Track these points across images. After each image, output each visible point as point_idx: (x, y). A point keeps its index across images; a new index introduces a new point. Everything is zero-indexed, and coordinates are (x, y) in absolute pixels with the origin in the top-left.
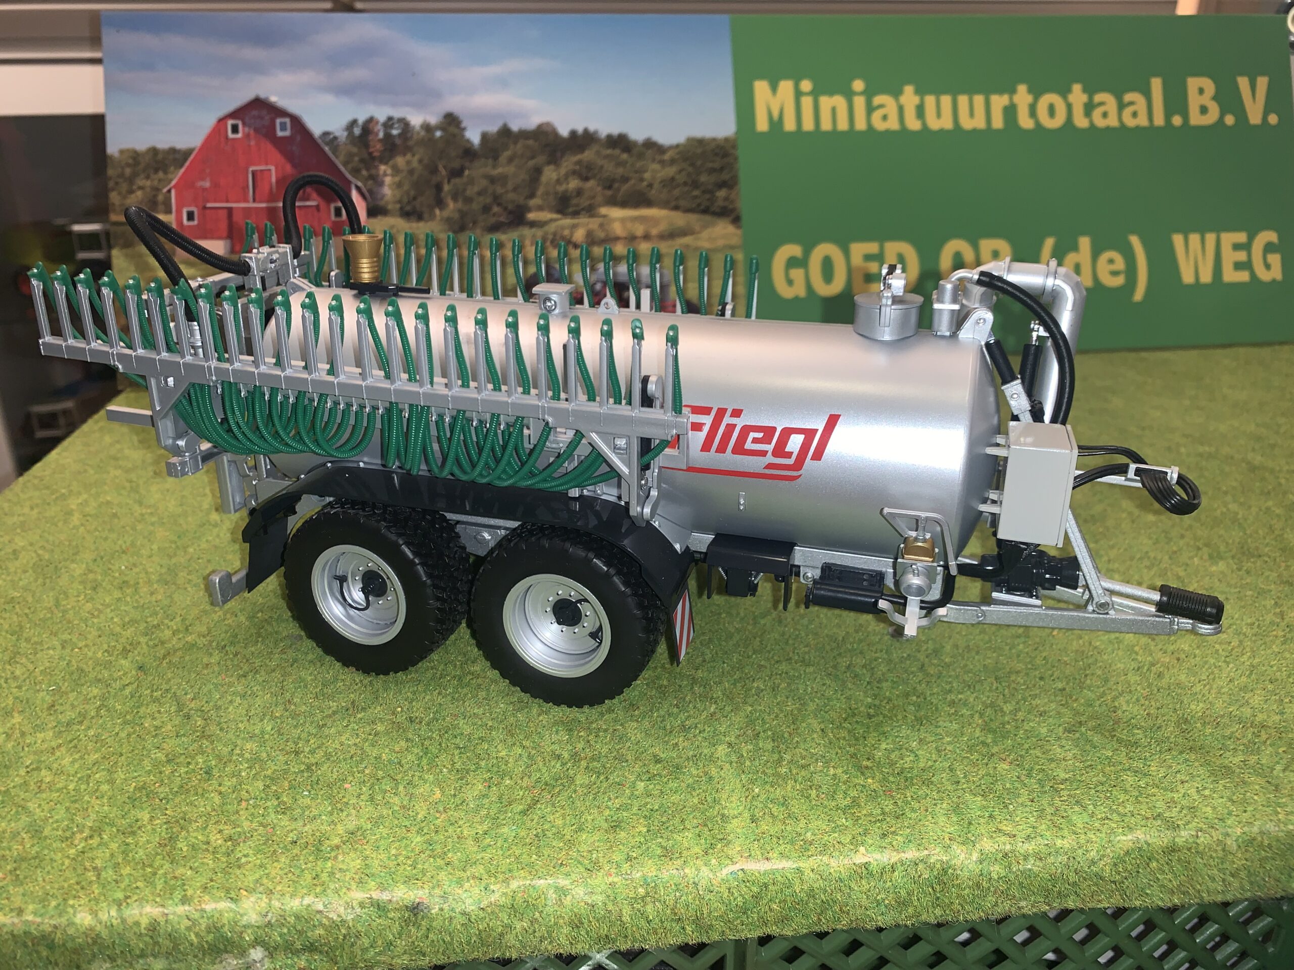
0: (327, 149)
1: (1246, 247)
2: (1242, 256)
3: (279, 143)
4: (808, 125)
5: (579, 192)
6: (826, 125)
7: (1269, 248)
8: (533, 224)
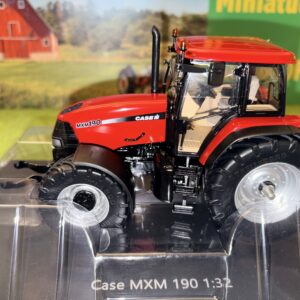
0: (40, 15)
3: (20, 11)
4: (238, 10)
5: (143, 36)
6: (245, 10)
8: (123, 49)
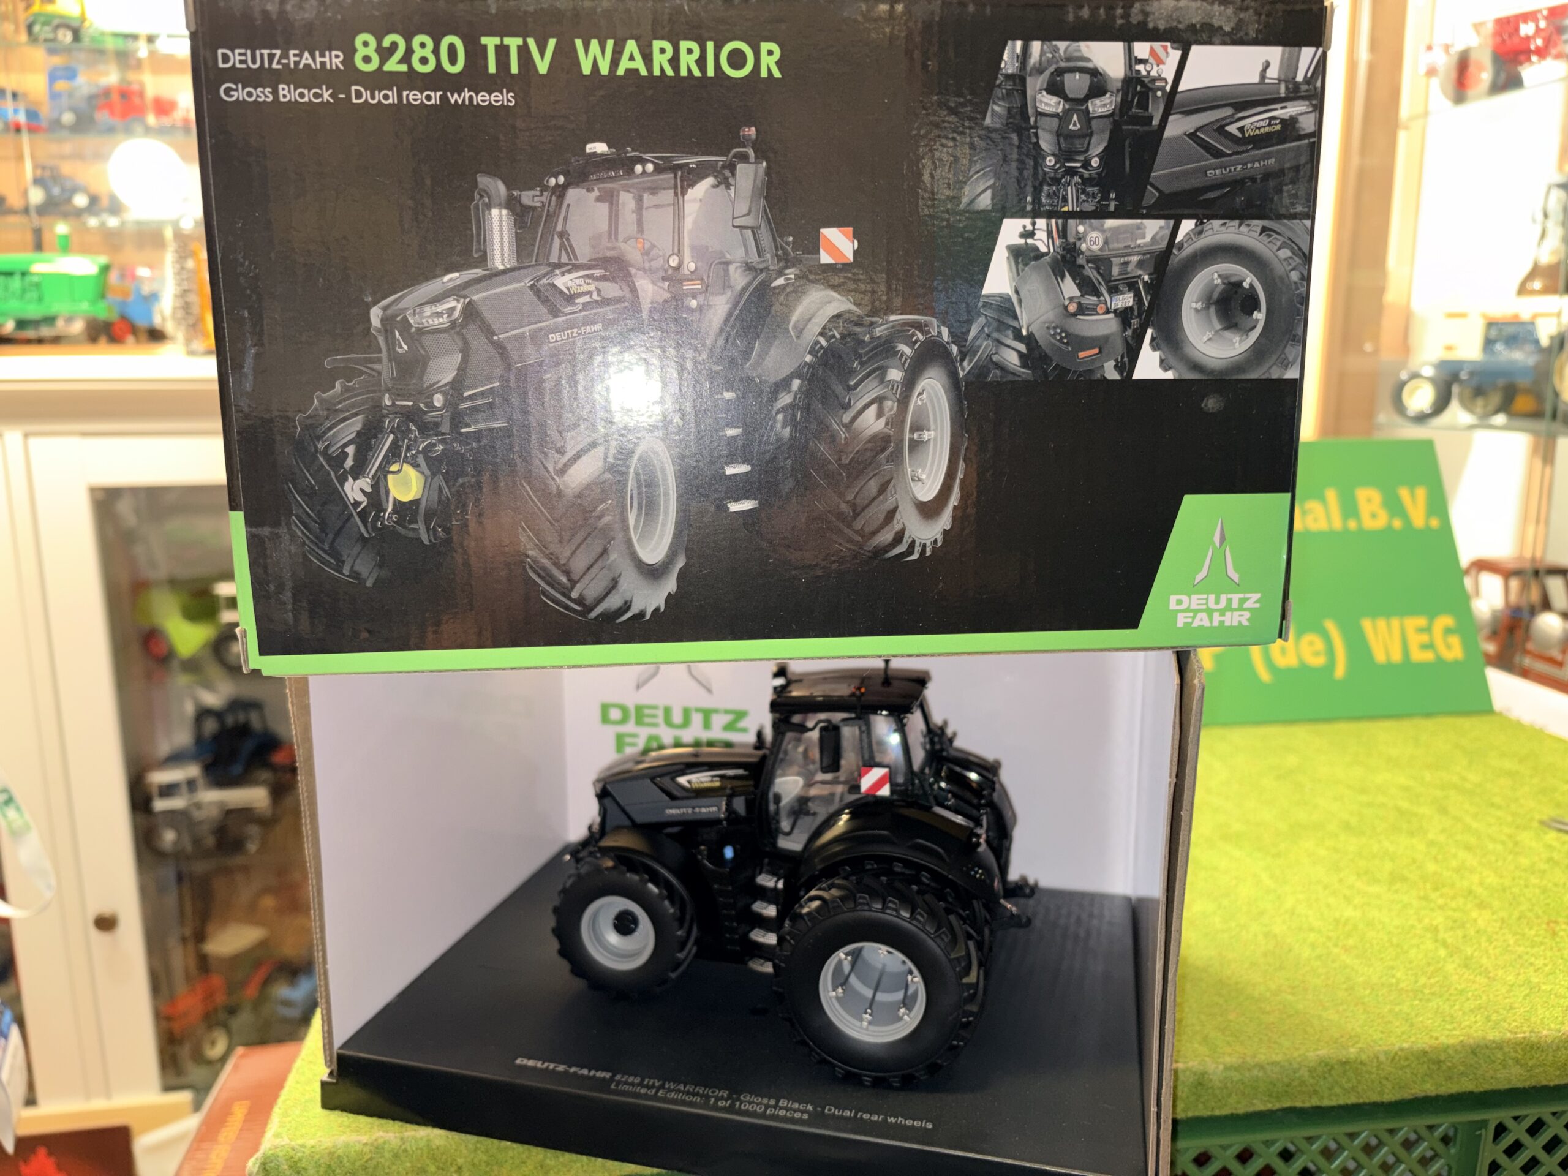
1: (1428, 630)
2: (1424, 638)
7: (1448, 631)
